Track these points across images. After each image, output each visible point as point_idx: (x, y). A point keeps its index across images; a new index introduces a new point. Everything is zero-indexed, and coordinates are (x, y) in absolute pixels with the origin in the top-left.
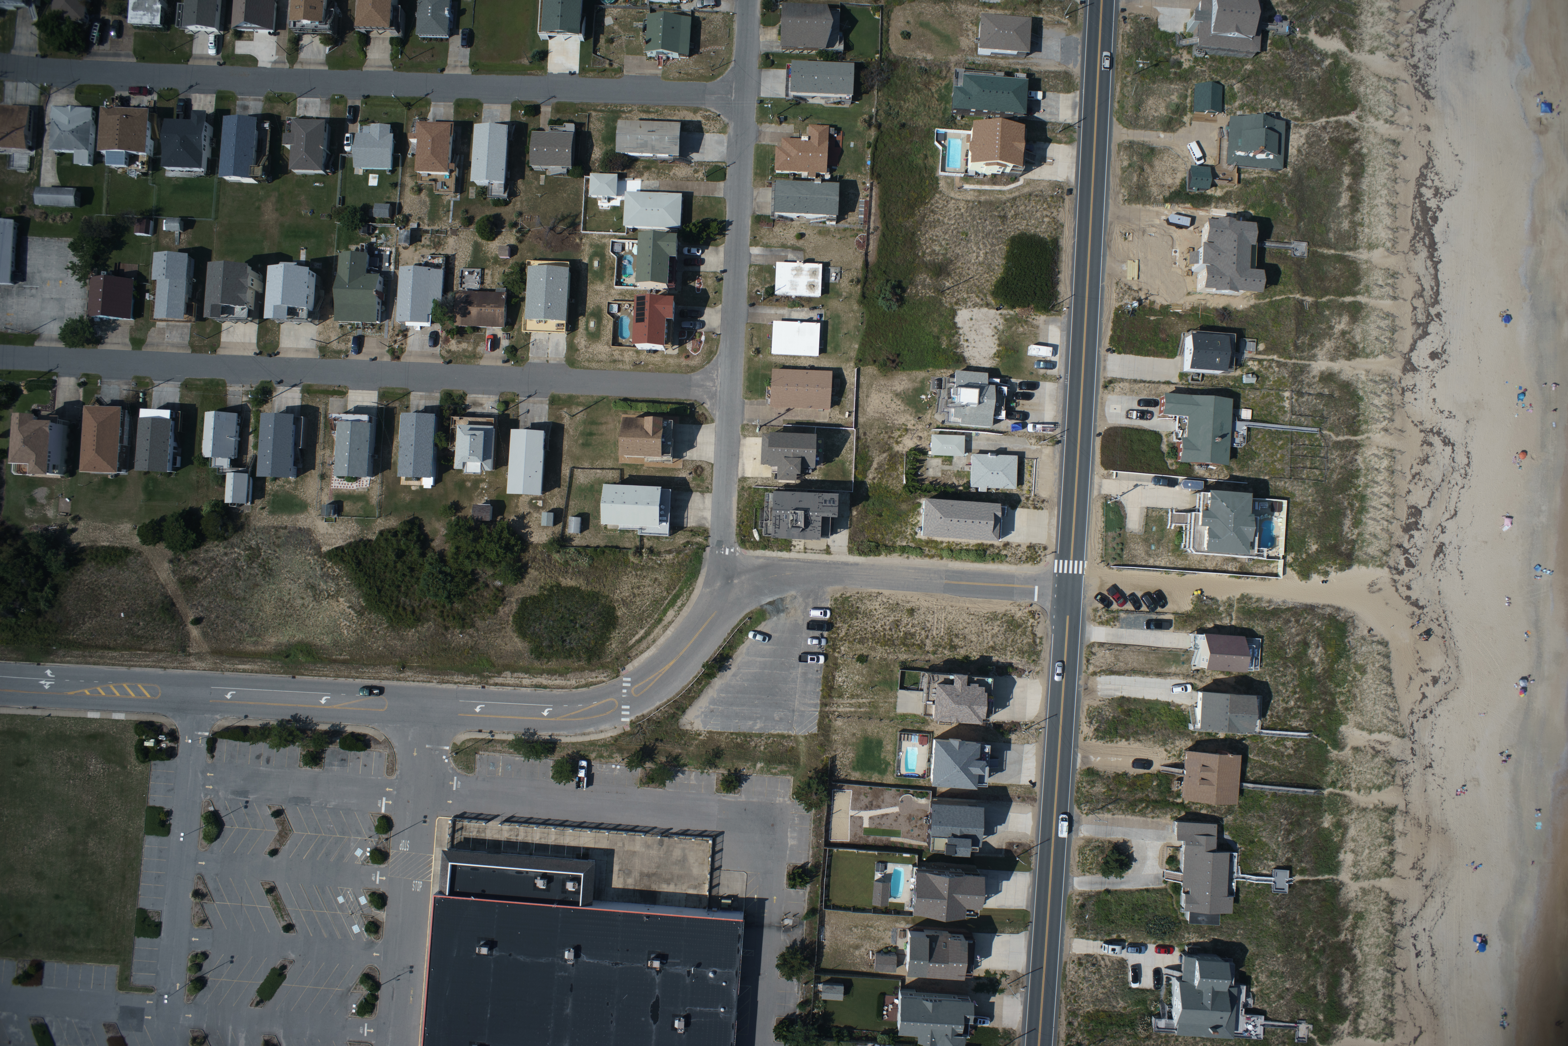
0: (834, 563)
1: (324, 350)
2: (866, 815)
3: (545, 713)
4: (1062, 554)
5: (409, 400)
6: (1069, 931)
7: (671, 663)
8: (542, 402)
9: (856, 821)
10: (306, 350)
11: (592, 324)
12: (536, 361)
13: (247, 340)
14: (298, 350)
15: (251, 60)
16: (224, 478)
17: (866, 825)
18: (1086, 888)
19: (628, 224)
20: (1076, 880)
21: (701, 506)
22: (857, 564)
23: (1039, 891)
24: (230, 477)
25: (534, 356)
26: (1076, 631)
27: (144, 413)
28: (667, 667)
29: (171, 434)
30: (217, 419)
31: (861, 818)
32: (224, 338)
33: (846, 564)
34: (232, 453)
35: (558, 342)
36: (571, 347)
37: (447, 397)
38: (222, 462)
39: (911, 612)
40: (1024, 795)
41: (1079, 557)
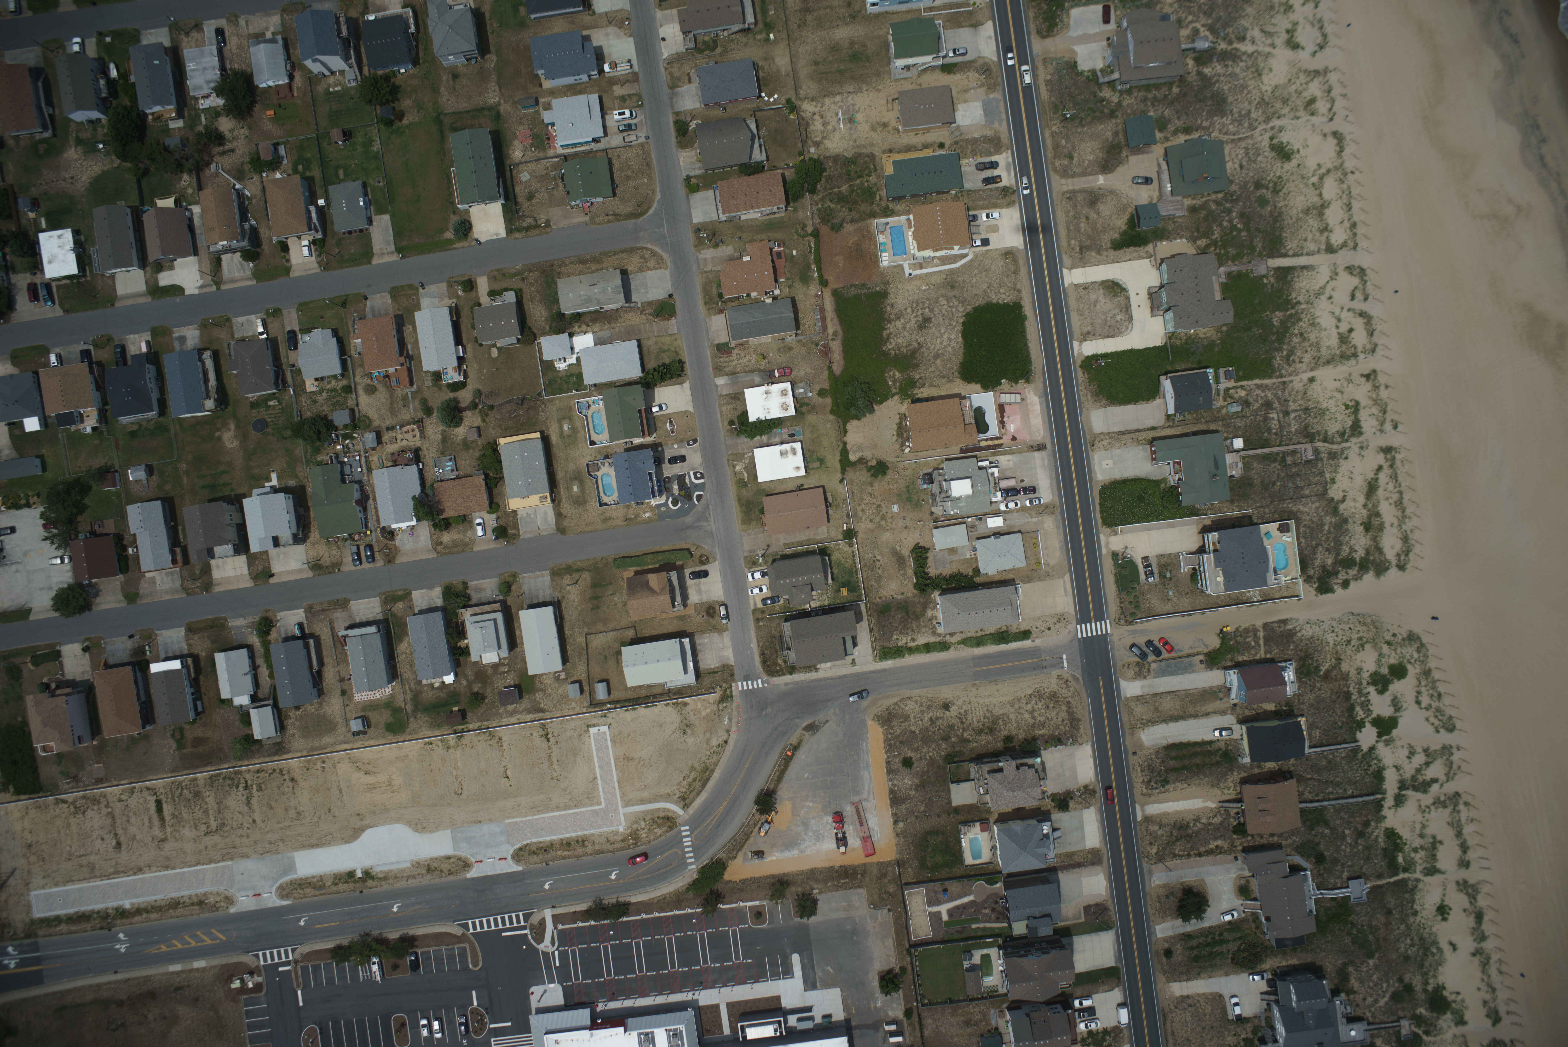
0: (862, 674)
1: (316, 566)
2: (943, 909)
3: (613, 877)
4: (1083, 618)
5: (411, 600)
6: (1160, 978)
7: (725, 804)
8: (543, 576)
9: (935, 918)
10: (300, 571)
11: (575, 488)
12: (528, 536)
13: (239, 572)
14: (292, 572)
15: (176, 290)
16: (248, 714)
17: (945, 917)
18: (1170, 933)
19: (588, 380)
20: (1158, 928)
21: (721, 645)
22: (884, 670)
23: (1124, 945)
24: (253, 713)
25: (525, 531)
26: (1112, 691)
27: (156, 668)
28: (721, 809)
29: (186, 682)
30: (227, 659)
31: (939, 913)
32: (216, 574)
33: (874, 672)
34: (249, 687)
35: (546, 514)
36: (559, 515)
37: (449, 593)
38: (242, 700)
39: (946, 706)
40: (1092, 859)
41: (1100, 617)
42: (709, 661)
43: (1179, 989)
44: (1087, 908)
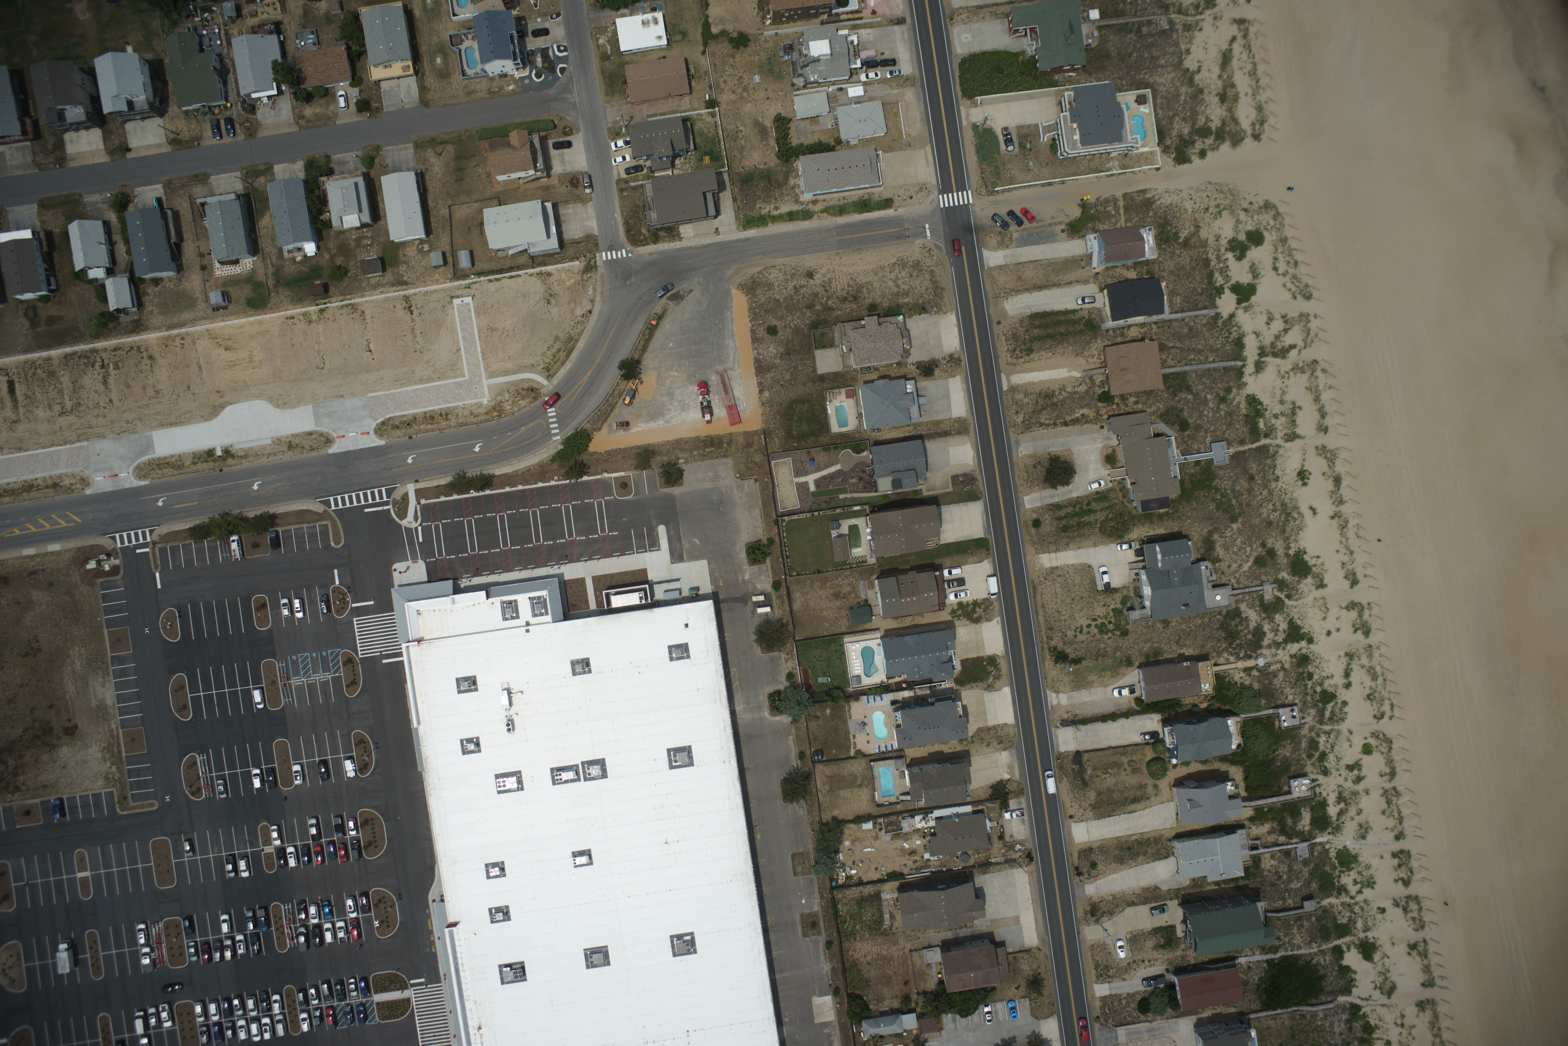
0: (726, 243)
1: (175, 141)
2: (810, 480)
3: (477, 449)
4: (945, 188)
5: (273, 174)
6: (1030, 550)
7: (589, 374)
8: (406, 149)
9: (802, 488)
10: (158, 146)
11: (439, 60)
12: (392, 109)
13: (94, 147)
14: (150, 147)
16: (103, 286)
17: (812, 488)
18: (1038, 504)
20: (1026, 498)
21: (585, 216)
22: (748, 239)
23: (993, 516)
24: (109, 284)
25: (388, 105)
26: (975, 261)
27: (4, 237)
28: (586, 378)
29: (38, 254)
30: (81, 227)
31: (806, 483)
32: (70, 149)
33: (738, 241)
34: (105, 261)
35: (409, 87)
36: (422, 88)
37: (310, 165)
38: (97, 273)
39: (810, 275)
40: (958, 428)
41: (961, 187)
42: (573, 231)
43: (1048, 560)
44: (954, 478)
